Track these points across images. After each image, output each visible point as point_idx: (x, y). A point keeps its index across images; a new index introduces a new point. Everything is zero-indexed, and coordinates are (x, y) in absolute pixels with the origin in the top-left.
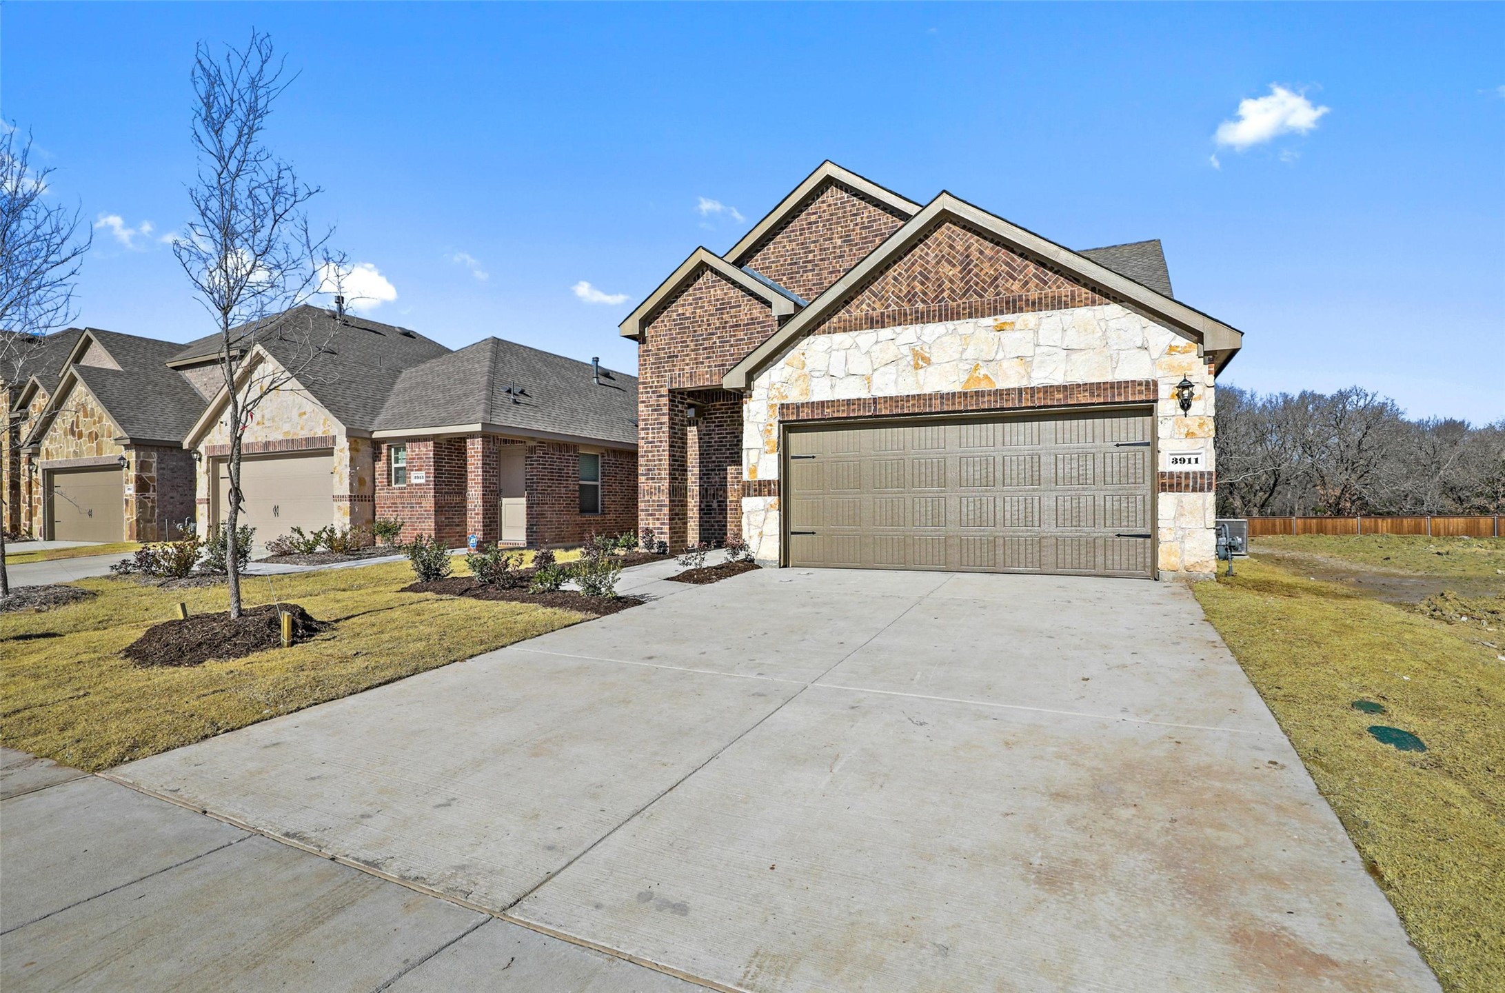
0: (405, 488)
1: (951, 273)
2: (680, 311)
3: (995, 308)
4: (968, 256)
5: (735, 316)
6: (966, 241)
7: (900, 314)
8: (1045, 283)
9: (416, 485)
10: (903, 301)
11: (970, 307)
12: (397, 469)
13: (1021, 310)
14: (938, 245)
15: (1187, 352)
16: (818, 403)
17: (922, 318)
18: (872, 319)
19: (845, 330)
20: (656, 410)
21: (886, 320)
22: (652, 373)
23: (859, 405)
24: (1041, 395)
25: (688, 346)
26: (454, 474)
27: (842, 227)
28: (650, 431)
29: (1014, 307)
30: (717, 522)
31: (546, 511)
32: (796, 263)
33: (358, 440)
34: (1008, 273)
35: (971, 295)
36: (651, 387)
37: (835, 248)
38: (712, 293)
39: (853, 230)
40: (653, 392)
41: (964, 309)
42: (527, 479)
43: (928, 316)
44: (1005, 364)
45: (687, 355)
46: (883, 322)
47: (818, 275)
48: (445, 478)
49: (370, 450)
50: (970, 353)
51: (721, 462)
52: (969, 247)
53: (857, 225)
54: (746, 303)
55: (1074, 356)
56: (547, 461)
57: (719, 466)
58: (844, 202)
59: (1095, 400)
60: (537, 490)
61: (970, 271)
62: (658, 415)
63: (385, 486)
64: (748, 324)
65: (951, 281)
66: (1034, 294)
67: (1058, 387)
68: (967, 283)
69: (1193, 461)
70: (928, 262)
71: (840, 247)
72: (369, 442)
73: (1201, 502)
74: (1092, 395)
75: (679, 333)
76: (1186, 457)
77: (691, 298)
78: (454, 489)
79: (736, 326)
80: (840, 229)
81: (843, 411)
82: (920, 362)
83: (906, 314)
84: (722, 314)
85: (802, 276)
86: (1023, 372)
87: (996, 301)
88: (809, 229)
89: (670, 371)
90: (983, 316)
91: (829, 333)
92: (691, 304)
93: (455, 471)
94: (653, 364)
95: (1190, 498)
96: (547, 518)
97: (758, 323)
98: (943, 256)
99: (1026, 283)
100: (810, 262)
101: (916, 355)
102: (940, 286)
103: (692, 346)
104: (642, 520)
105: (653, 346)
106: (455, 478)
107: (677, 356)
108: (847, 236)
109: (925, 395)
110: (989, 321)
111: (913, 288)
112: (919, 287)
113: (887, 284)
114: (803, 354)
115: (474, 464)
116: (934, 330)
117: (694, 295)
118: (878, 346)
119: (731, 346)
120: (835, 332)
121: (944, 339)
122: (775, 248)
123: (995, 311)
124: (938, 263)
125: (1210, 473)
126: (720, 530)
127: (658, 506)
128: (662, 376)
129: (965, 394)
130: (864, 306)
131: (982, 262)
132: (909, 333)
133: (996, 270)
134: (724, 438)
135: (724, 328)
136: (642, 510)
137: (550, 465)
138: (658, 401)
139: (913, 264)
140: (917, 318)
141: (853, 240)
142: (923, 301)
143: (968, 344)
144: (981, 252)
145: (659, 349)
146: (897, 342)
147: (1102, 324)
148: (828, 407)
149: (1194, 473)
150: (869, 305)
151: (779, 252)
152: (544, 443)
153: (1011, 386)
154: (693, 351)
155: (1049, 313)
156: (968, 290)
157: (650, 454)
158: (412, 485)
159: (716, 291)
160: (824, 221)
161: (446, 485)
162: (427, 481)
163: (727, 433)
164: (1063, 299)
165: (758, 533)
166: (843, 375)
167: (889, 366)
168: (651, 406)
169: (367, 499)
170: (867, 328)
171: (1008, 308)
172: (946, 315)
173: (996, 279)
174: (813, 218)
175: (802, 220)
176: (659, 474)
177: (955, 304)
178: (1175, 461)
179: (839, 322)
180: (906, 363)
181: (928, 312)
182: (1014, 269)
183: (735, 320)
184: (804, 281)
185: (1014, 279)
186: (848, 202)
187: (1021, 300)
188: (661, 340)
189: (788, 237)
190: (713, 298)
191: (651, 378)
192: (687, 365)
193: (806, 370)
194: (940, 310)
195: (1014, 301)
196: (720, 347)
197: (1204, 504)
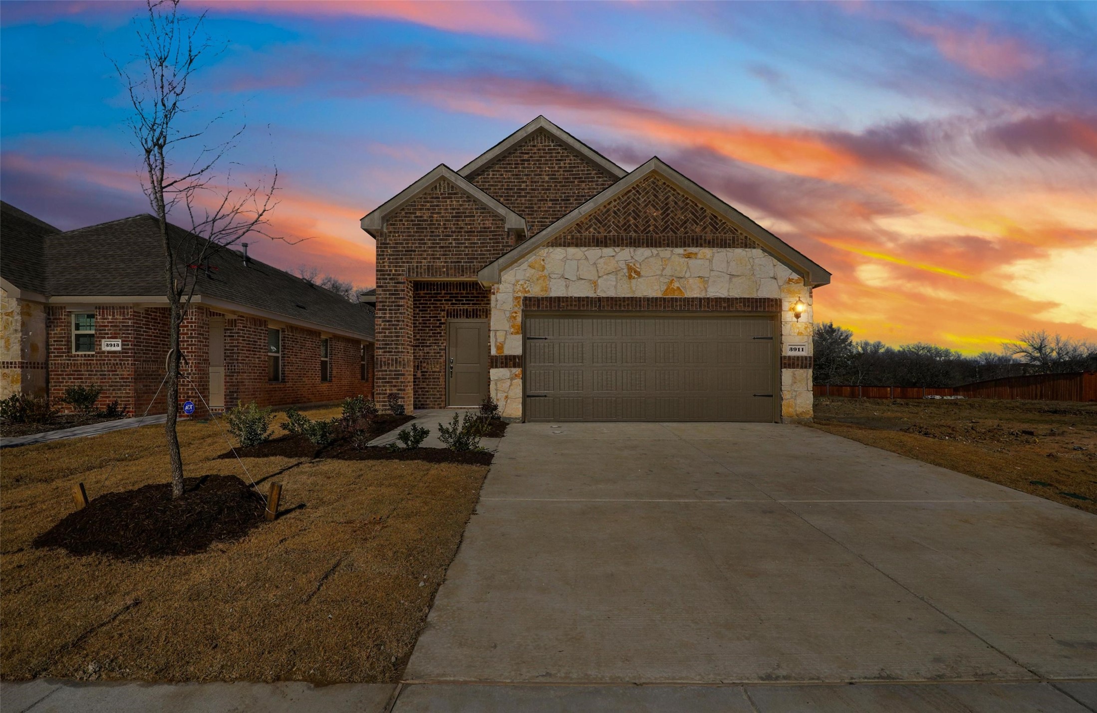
0: (93, 356)
1: (655, 214)
2: (418, 214)
3: (685, 243)
4: (667, 204)
5: (470, 224)
6: (666, 194)
7: (618, 238)
8: (717, 230)
9: (109, 352)
10: (621, 229)
11: (668, 240)
12: (78, 337)
13: (701, 246)
14: (647, 193)
15: (798, 283)
16: (555, 298)
17: (635, 243)
18: (598, 239)
19: (577, 246)
20: (393, 294)
21: (608, 242)
22: (390, 263)
23: (588, 302)
24: (714, 303)
25: (425, 244)
26: (151, 343)
27: (549, 167)
28: (388, 312)
29: (697, 243)
30: (421, 388)
31: (244, 379)
32: (511, 189)
33: (30, 304)
34: (693, 220)
35: (668, 232)
36: (389, 275)
37: (543, 182)
38: (448, 203)
39: (558, 171)
40: (391, 279)
41: (664, 240)
42: (225, 350)
43: (639, 242)
44: (691, 280)
45: (425, 251)
46: (606, 243)
47: (529, 200)
48: (143, 346)
49: (43, 315)
50: (668, 271)
51: (424, 340)
52: (668, 198)
53: (560, 167)
54: (479, 214)
55: (734, 280)
56: (245, 334)
57: (423, 343)
58: (551, 149)
59: (746, 309)
60: (237, 360)
61: (668, 215)
62: (395, 298)
63: (64, 353)
64: (480, 232)
65: (655, 220)
66: (710, 236)
67: (724, 299)
68: (666, 222)
69: (801, 350)
70: (639, 204)
71: (548, 182)
72: (42, 307)
73: (805, 375)
74: (745, 306)
75: (417, 232)
76: (797, 347)
77: (428, 204)
78: (150, 357)
79: (471, 232)
80: (547, 169)
81: (575, 305)
82: (633, 275)
83: (622, 239)
84: (458, 220)
85: (516, 200)
86: (702, 287)
87: (685, 237)
88: (522, 164)
89: (408, 262)
90: (676, 247)
91: (564, 246)
92: (429, 209)
93: (152, 340)
94: (391, 255)
95: (800, 372)
96: (245, 385)
97: (490, 232)
98: (650, 202)
99: (705, 228)
100: (523, 189)
101: (630, 269)
102: (647, 222)
103: (429, 243)
104: (378, 386)
105: (390, 240)
106: (152, 347)
107: (415, 251)
108: (553, 175)
109: (636, 298)
110: (680, 251)
111: (628, 221)
112: (632, 221)
113: (609, 215)
114: (543, 260)
115: (187, 334)
116: (643, 253)
117: (431, 202)
118: (602, 260)
119: (466, 247)
120: (569, 246)
121: (651, 260)
122: (493, 175)
123: (684, 244)
124: (646, 206)
125: (810, 357)
126: (424, 395)
127: (395, 375)
128: (400, 267)
129: (664, 299)
130: (591, 230)
131: (676, 210)
132: (625, 254)
133: (685, 216)
134: (427, 320)
135: (459, 232)
136: (379, 379)
137: (248, 337)
138: (396, 287)
139: (628, 204)
140: (631, 243)
141: (558, 179)
142: (635, 232)
143: (667, 265)
144: (676, 203)
145: (396, 244)
146: (617, 258)
147: (751, 260)
148: (563, 302)
149: (802, 357)
150: (595, 229)
151: (497, 178)
152: (243, 317)
153: (695, 296)
154: (430, 247)
155: (720, 250)
156: (666, 228)
157: (387, 331)
158: (104, 352)
159: (452, 201)
160: (534, 160)
161: (144, 353)
162: (123, 349)
163: (430, 317)
164: (728, 241)
165: (504, 397)
166: (575, 278)
167: (610, 275)
168: (388, 290)
169: (40, 366)
170: (594, 246)
171: (693, 243)
172: (652, 243)
173: (685, 222)
174: (526, 157)
175: (516, 157)
176: (396, 348)
177: (657, 236)
178: (791, 349)
179: (572, 239)
180: (623, 274)
181: (639, 239)
182: (697, 218)
183: (469, 227)
184: (518, 203)
185: (697, 224)
186: (554, 149)
187: (701, 239)
188: (399, 236)
189: (505, 168)
190: (449, 207)
191: (389, 266)
192: (425, 259)
193: (546, 273)
194: (647, 239)
195: (697, 239)
196: (455, 247)
197: (807, 377)
